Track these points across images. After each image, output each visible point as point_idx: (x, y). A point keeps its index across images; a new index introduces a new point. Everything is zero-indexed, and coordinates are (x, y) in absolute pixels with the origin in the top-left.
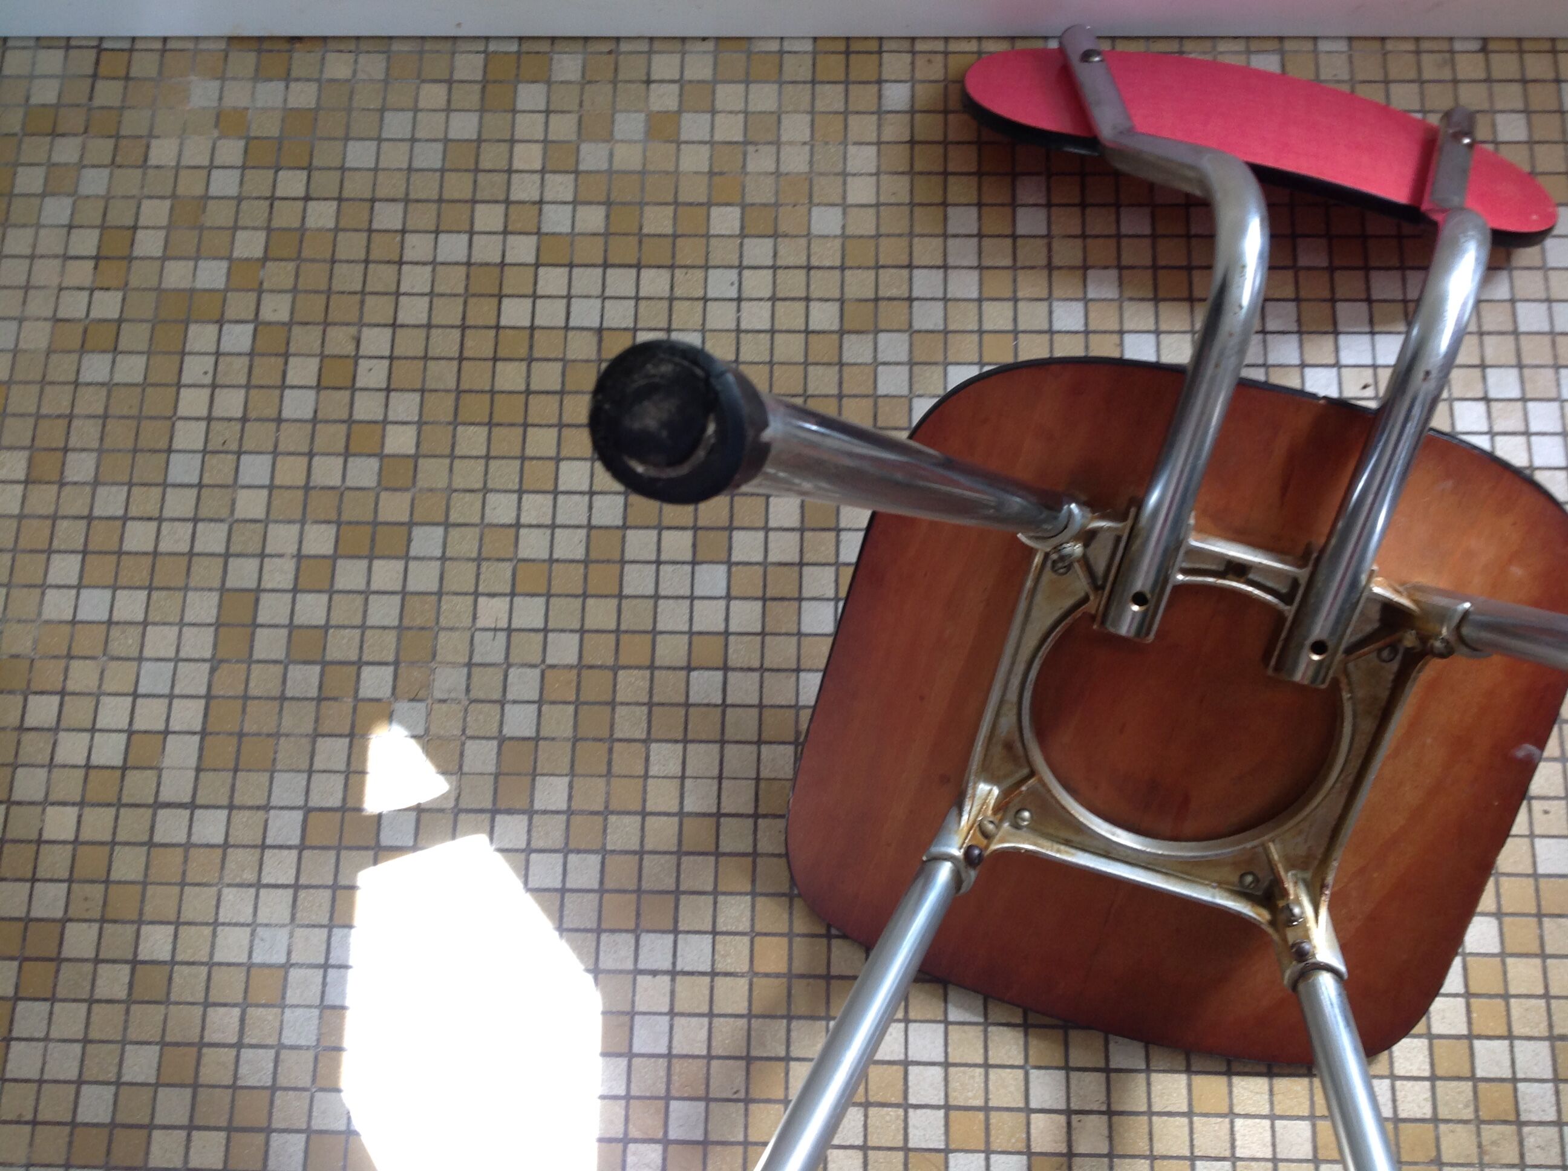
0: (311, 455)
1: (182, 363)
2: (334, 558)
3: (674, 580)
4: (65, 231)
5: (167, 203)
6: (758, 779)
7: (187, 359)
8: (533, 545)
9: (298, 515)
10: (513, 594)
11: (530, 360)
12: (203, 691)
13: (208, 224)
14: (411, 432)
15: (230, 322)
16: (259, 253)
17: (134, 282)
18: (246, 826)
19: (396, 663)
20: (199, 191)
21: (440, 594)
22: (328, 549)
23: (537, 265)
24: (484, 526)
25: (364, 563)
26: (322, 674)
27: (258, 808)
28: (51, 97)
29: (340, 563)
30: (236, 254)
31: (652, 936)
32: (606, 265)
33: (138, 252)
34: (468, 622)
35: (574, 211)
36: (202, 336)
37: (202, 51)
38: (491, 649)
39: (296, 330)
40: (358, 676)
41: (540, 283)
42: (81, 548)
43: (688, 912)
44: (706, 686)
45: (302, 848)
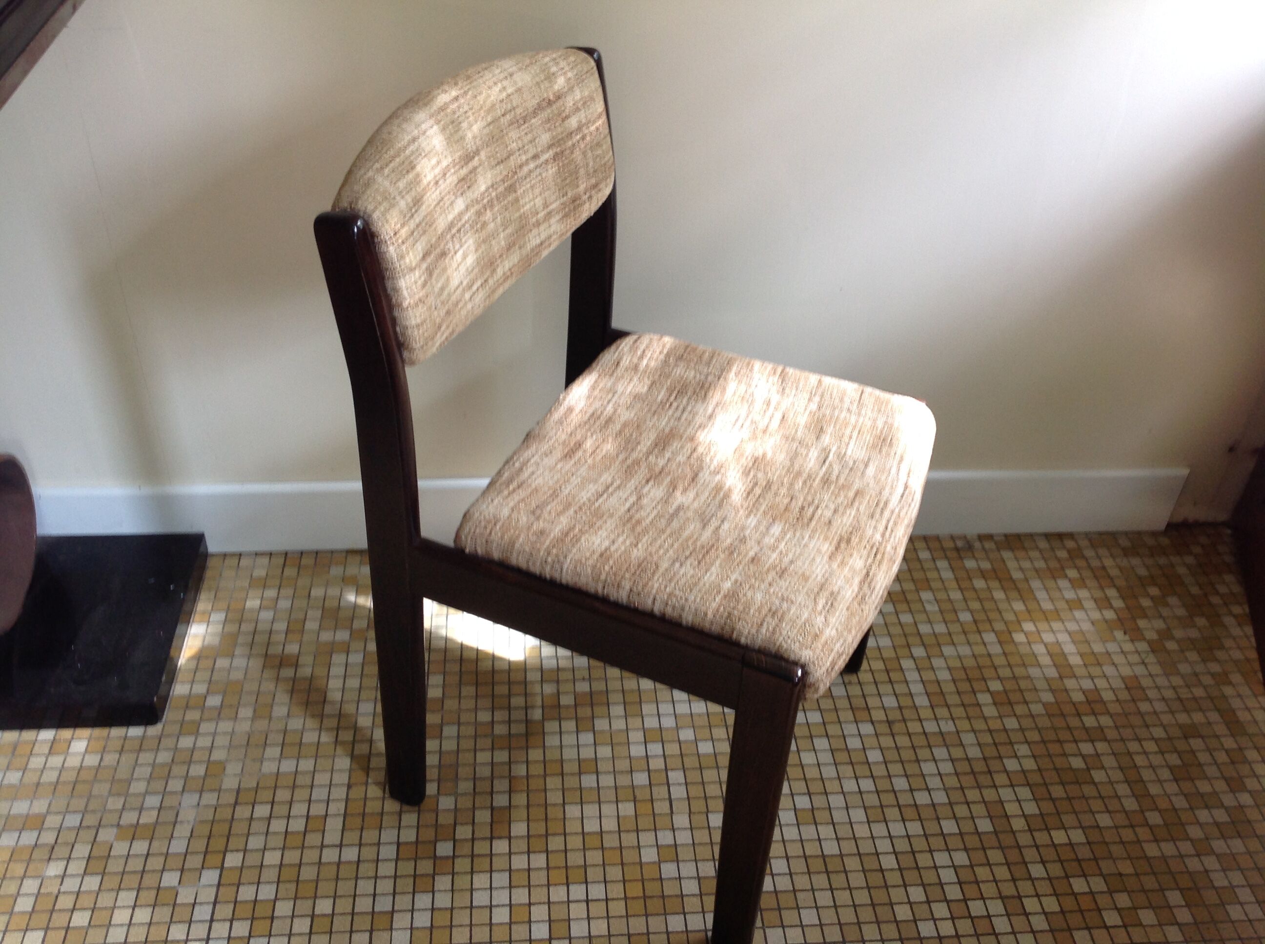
1: (329, 668)
3: (569, 739)
6: (618, 816)
7: (331, 667)
8: (500, 730)
10: (493, 749)
12: (344, 797)
14: (440, 690)
17: (305, 639)
18: (369, 853)
21: (457, 752)
24: (476, 724)
27: (374, 844)
31: (574, 886)
34: (472, 761)
36: (338, 659)
38: (484, 772)
42: (281, 743)
43: (592, 873)
44: (589, 781)
45: (397, 860)
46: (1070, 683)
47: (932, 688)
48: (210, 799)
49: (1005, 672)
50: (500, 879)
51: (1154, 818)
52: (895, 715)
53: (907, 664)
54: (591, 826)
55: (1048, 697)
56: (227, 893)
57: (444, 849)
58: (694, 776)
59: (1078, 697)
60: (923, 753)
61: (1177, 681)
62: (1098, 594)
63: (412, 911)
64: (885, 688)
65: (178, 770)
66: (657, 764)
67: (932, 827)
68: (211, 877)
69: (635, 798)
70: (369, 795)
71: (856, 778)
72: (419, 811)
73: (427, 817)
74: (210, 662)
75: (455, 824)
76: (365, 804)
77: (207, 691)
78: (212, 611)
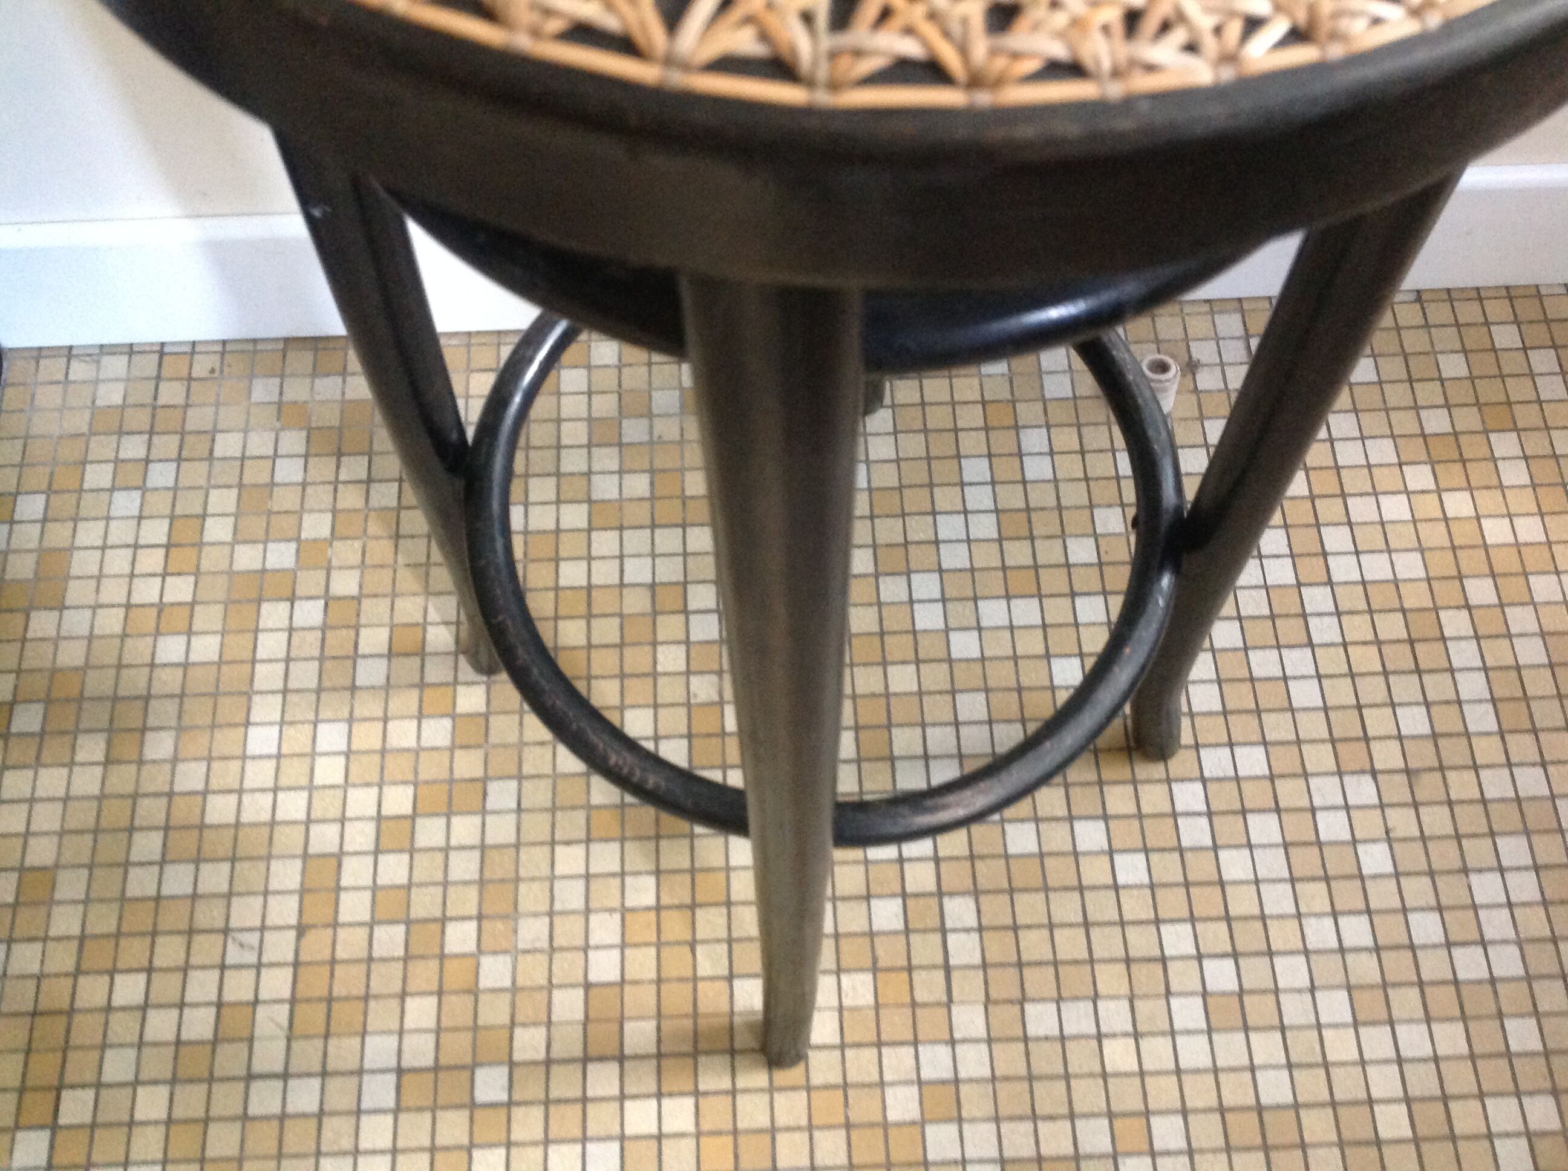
0: (385, 720)
1: (256, 639)
2: (413, 817)
4: (135, 522)
5: (234, 492)
6: (841, 1009)
7: (261, 636)
9: (376, 778)
10: (588, 840)
11: (589, 617)
12: (290, 957)
13: (275, 509)
15: (301, 598)
16: (325, 531)
17: (205, 565)
18: (340, 1092)
19: (480, 917)
20: (265, 478)
21: (517, 846)
22: (407, 809)
23: (590, 530)
25: (443, 821)
26: (408, 933)
27: (352, 1073)
28: (117, 399)
29: (419, 822)
30: (303, 536)
32: (653, 526)
33: (208, 537)
35: (621, 478)
37: (261, 351)
39: (366, 603)
40: (443, 932)
41: (594, 546)
42: (162, 824)
45: (397, 1111)
47: (1507, 686)
50: (604, 1158)
52: (1423, 755)
53: (1455, 623)
57: (491, 1084)
60: (1478, 851)
64: (1405, 688)
67: (1487, 1038)
69: (875, 960)
70: (340, 954)
71: (1335, 915)
72: (440, 993)
73: (458, 1007)
74: (19, 618)
75: (513, 1024)
76: (332, 975)
77: (15, 695)
78: (18, 493)
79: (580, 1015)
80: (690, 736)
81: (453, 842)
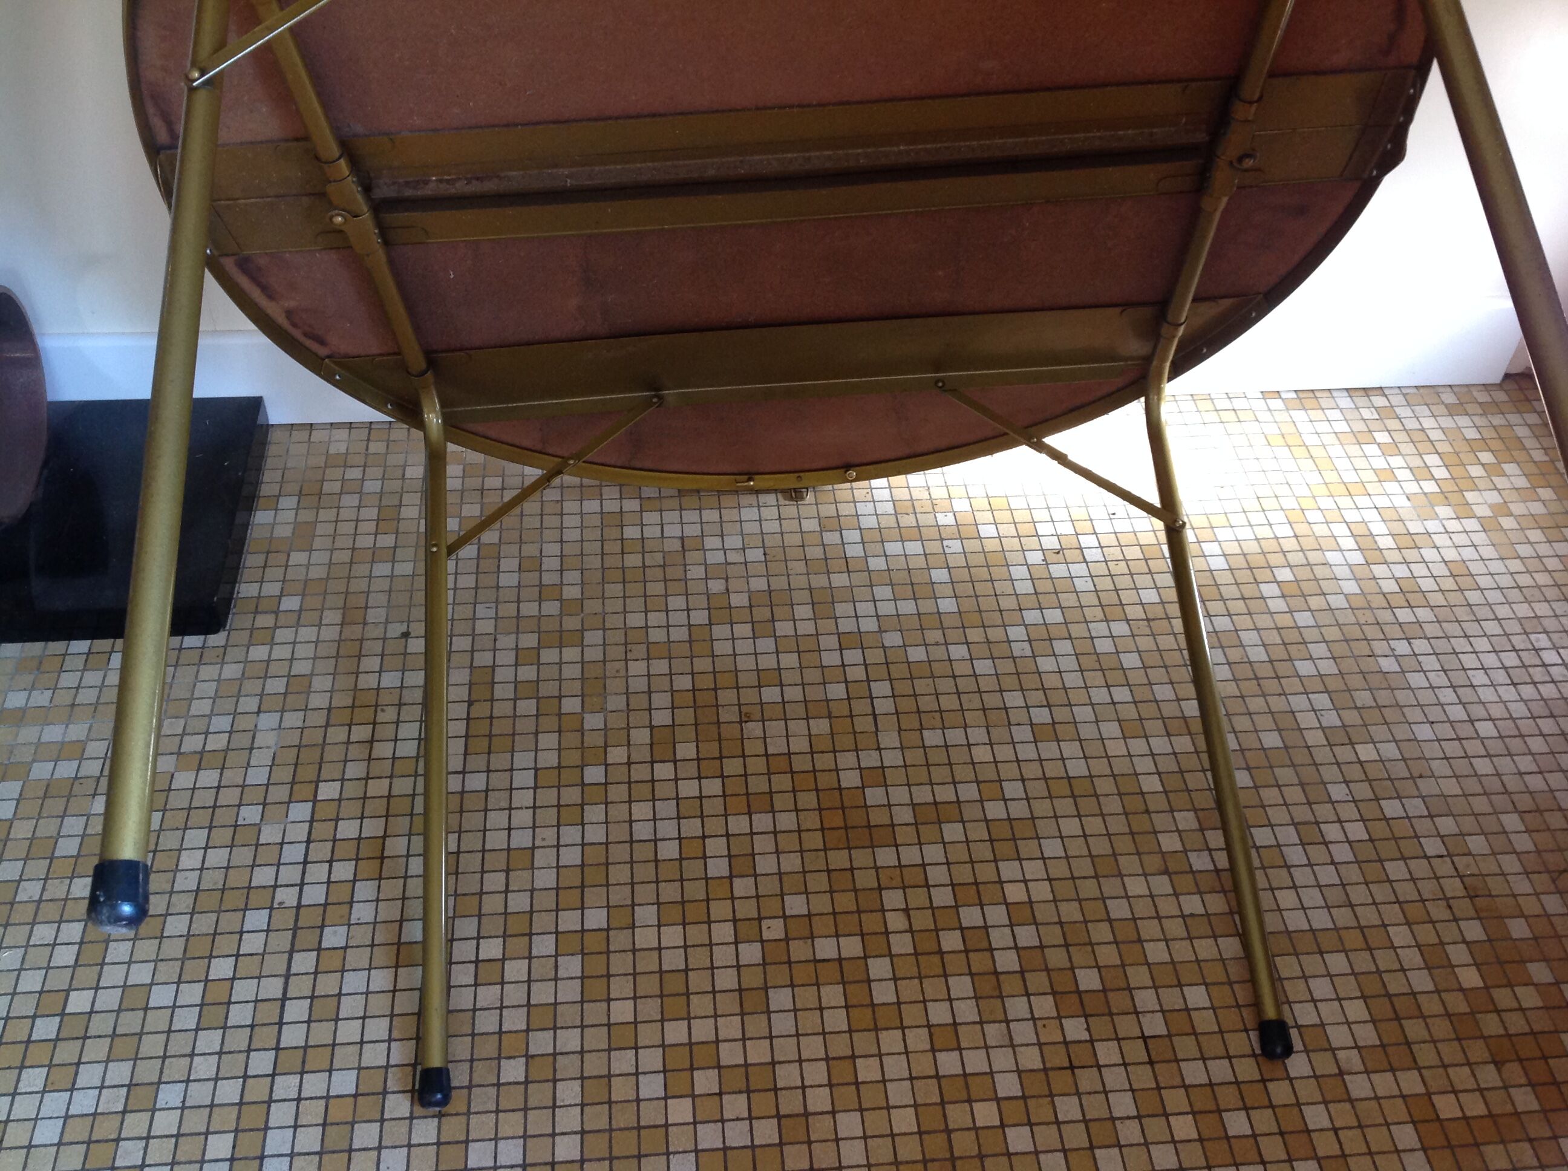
0: (519, 602)
2: (539, 648)
3: (744, 647)
6: (810, 735)
8: (658, 635)
9: (514, 630)
10: (648, 659)
12: (465, 716)
14: (578, 589)
18: (499, 780)
19: (583, 696)
21: (604, 661)
22: (534, 644)
23: (641, 512)
24: (626, 629)
25: (557, 650)
26: (538, 703)
27: (506, 770)
28: (342, 450)
29: (543, 650)
31: (758, 815)
32: (681, 509)
34: (623, 673)
38: (640, 684)
40: (560, 703)
41: (645, 519)
42: (380, 653)
43: (779, 802)
44: (771, 694)
45: (535, 788)
46: (1379, 570)
48: (293, 719)
49: (1296, 558)
50: (667, 809)
51: (1486, 729)
54: (777, 746)
55: (1351, 587)
56: (323, 830)
57: (594, 774)
58: (904, 688)
59: (1390, 586)
61: (1515, 565)
62: (1416, 462)
63: (558, 846)
65: (252, 686)
66: (857, 673)
68: (301, 811)
69: (830, 713)
70: (496, 713)
71: (1108, 686)
72: (560, 732)
73: (571, 739)
74: (282, 557)
75: (606, 746)
76: (491, 724)
77: (281, 592)
78: (280, 495)
79: (649, 741)
80: (709, 609)
81: (564, 660)
